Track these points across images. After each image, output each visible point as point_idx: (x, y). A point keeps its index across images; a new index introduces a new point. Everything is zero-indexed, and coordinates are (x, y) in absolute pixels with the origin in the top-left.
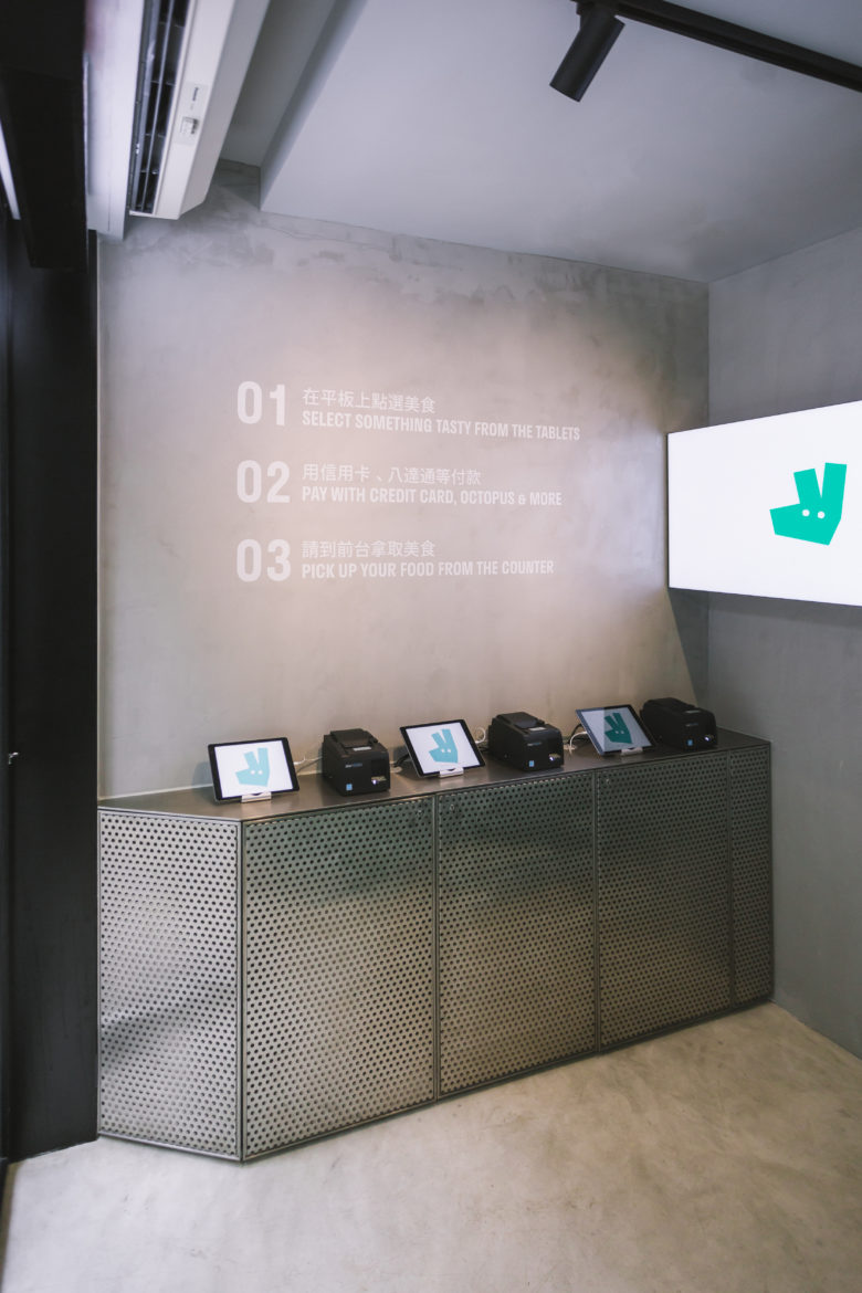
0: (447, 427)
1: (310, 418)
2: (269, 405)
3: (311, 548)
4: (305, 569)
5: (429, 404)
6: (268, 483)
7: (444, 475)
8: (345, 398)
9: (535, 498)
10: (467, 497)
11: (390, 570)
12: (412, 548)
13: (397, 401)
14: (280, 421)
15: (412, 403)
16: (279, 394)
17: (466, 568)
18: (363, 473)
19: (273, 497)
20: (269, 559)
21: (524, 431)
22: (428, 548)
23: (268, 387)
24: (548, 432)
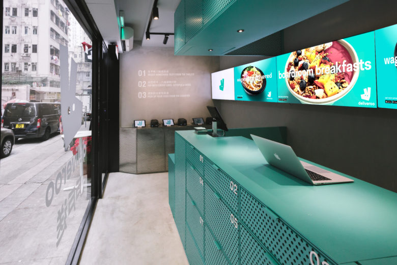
0: (170, 74)
1: (149, 75)
2: (143, 73)
3: (149, 93)
4: (148, 96)
5: (167, 71)
6: (143, 84)
7: (170, 82)
8: (154, 71)
9: (186, 85)
10: (174, 85)
11: (161, 96)
12: (165, 93)
13: (162, 71)
14: (145, 75)
15: (165, 71)
16: (144, 72)
17: (174, 96)
18: (157, 82)
19: (144, 86)
20: (143, 95)
21: (184, 74)
22: (168, 93)
23: (143, 71)
24: (189, 74)
